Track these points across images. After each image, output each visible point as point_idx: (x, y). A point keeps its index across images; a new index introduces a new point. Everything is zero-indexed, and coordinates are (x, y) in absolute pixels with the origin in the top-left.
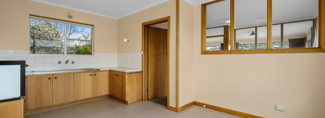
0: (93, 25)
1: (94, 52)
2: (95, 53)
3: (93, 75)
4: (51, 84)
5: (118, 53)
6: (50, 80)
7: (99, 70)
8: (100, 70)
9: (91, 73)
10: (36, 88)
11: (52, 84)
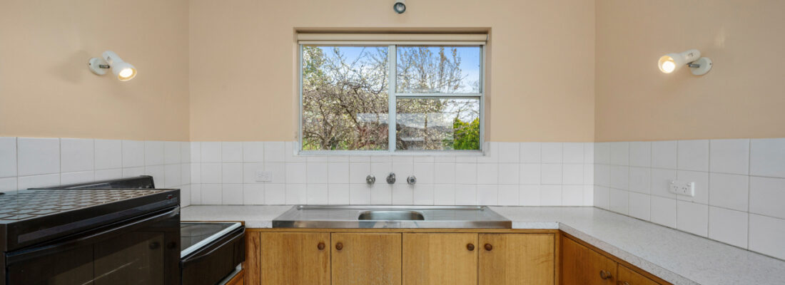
0: (485, 32)
1: (488, 139)
2: (494, 145)
3: (481, 246)
4: (326, 267)
5: (597, 140)
6: (322, 254)
7: (508, 225)
8: (514, 226)
9: (473, 239)
10: (284, 274)
11: (328, 268)
